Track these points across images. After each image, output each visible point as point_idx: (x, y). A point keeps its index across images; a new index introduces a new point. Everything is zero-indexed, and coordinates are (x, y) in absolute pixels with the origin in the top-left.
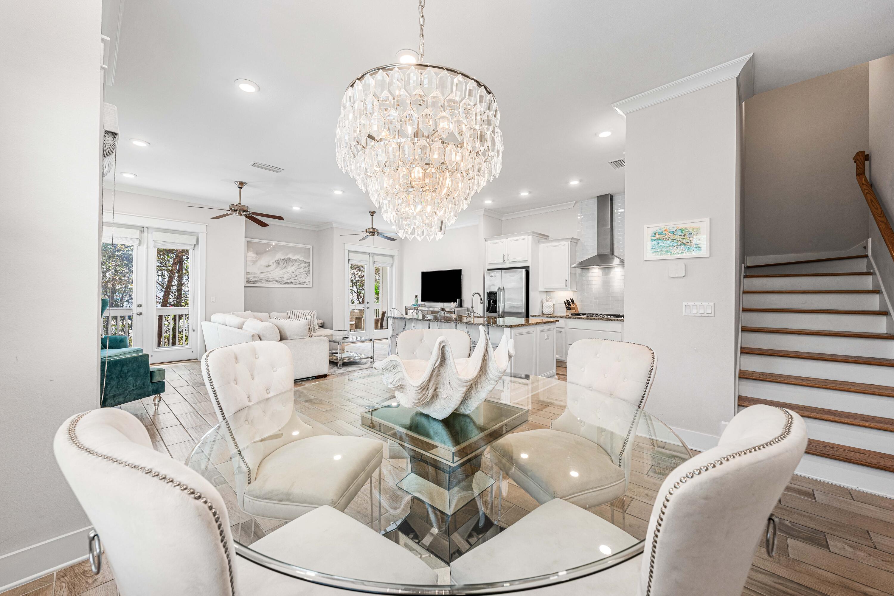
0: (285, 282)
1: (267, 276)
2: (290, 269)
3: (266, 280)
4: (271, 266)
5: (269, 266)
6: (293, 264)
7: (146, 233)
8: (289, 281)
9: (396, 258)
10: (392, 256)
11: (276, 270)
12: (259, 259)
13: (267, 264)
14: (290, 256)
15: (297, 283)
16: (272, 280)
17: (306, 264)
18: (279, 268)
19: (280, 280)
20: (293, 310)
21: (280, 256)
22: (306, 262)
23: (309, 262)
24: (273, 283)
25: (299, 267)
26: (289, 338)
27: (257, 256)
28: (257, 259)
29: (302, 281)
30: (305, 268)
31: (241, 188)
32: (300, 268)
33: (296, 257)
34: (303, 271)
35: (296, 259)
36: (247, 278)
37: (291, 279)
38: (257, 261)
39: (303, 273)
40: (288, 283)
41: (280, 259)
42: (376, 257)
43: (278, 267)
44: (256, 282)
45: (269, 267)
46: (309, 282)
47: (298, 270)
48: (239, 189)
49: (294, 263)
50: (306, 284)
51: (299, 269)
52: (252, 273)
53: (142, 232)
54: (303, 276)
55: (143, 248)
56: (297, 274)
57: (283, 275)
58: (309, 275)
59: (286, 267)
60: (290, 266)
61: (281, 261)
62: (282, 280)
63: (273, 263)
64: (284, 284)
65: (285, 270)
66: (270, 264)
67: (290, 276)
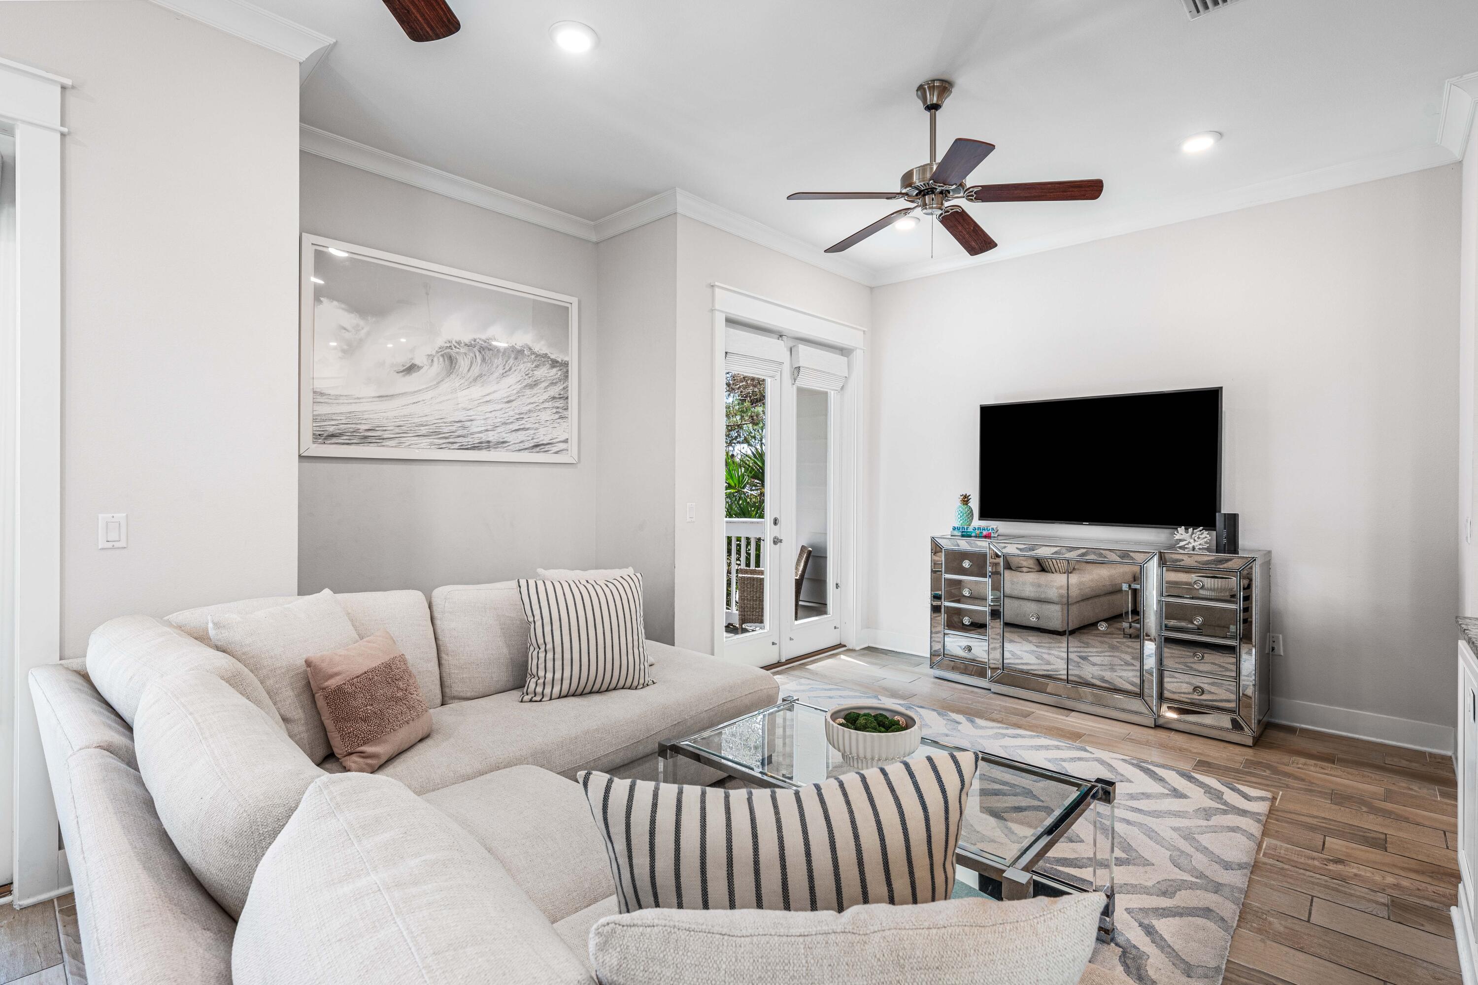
3: (400, 434)
5: (411, 369)
6: (507, 368)
8: (492, 437)
9: (858, 357)
10: (843, 351)
12: (367, 334)
13: (403, 360)
14: (497, 333)
15: (522, 446)
16: (424, 430)
17: (555, 370)
19: (459, 433)
20: (540, 571)
21: (456, 327)
22: (554, 363)
23: (566, 364)
24: (431, 444)
25: (529, 381)
27: (362, 323)
28: (363, 333)
30: (553, 384)
32: (535, 384)
33: (517, 340)
34: (546, 396)
35: (518, 347)
36: (314, 420)
37: (499, 430)
38: (359, 342)
39: (546, 405)
41: (459, 343)
42: (802, 348)
45: (415, 376)
46: (566, 441)
49: (511, 361)
50: (555, 449)
52: (337, 397)
56: (525, 409)
57: (471, 413)
58: (565, 413)
59: (481, 376)
60: (496, 375)
61: (462, 350)
62: (465, 432)
63: (431, 358)
64: (473, 448)
65: (477, 391)
66: (417, 362)
67: (498, 414)
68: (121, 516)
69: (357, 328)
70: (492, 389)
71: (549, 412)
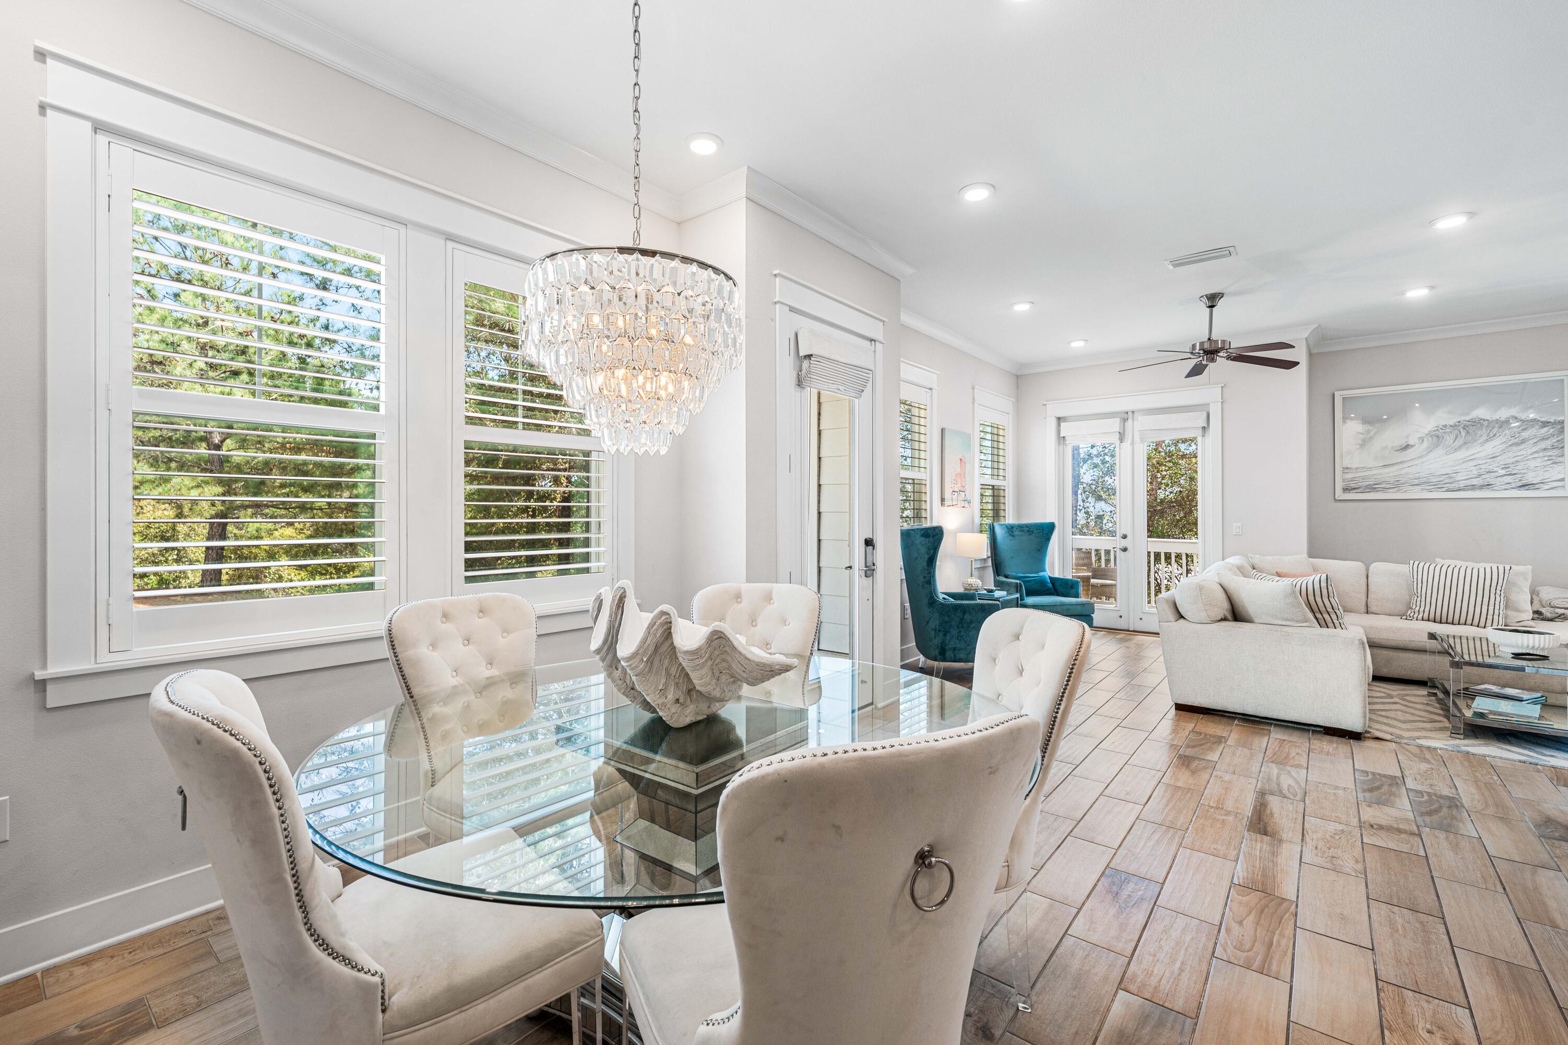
0: (1462, 484)
1: (1403, 472)
2: (1479, 449)
3: (1397, 485)
4: (1412, 446)
5: (1407, 447)
6: (1491, 435)
7: (1130, 421)
8: (1477, 481)
11: (1432, 455)
12: (1376, 433)
13: (1402, 442)
14: (1481, 413)
15: (1510, 486)
16: (1416, 482)
17: (1546, 429)
18: (1439, 452)
19: (1447, 481)
21: (1443, 417)
22: (1547, 424)
23: (1561, 423)
24: (1423, 490)
25: (1513, 441)
26: (1256, 620)
27: (1371, 428)
28: (1372, 433)
29: (1530, 478)
30: (1545, 439)
31: (1212, 307)
32: (1524, 441)
33: (1503, 414)
34: (1536, 449)
35: (1502, 419)
36: (1344, 482)
37: (1484, 477)
38: (1371, 438)
39: (1536, 455)
40: (1473, 487)
41: (1445, 426)
43: (1436, 446)
44: (1372, 488)
45: (1409, 451)
46: (1562, 480)
47: (1514, 448)
48: (1208, 310)
49: (1495, 430)
50: (1546, 487)
51: (1517, 444)
52: (1356, 469)
53: (1125, 420)
54: (1532, 464)
55: (1127, 445)
56: (1511, 461)
57: (1456, 468)
58: (1560, 459)
59: (1465, 443)
60: (1481, 440)
61: (1448, 430)
62: (1452, 480)
63: (1422, 440)
64: (1459, 490)
65: (1463, 454)
66: (1411, 443)
67: (1483, 466)
68: (1240, 524)
69: (1368, 431)
70: (1476, 451)
71: (1539, 460)
